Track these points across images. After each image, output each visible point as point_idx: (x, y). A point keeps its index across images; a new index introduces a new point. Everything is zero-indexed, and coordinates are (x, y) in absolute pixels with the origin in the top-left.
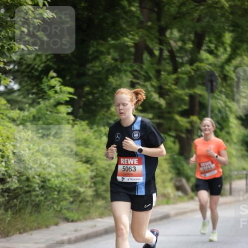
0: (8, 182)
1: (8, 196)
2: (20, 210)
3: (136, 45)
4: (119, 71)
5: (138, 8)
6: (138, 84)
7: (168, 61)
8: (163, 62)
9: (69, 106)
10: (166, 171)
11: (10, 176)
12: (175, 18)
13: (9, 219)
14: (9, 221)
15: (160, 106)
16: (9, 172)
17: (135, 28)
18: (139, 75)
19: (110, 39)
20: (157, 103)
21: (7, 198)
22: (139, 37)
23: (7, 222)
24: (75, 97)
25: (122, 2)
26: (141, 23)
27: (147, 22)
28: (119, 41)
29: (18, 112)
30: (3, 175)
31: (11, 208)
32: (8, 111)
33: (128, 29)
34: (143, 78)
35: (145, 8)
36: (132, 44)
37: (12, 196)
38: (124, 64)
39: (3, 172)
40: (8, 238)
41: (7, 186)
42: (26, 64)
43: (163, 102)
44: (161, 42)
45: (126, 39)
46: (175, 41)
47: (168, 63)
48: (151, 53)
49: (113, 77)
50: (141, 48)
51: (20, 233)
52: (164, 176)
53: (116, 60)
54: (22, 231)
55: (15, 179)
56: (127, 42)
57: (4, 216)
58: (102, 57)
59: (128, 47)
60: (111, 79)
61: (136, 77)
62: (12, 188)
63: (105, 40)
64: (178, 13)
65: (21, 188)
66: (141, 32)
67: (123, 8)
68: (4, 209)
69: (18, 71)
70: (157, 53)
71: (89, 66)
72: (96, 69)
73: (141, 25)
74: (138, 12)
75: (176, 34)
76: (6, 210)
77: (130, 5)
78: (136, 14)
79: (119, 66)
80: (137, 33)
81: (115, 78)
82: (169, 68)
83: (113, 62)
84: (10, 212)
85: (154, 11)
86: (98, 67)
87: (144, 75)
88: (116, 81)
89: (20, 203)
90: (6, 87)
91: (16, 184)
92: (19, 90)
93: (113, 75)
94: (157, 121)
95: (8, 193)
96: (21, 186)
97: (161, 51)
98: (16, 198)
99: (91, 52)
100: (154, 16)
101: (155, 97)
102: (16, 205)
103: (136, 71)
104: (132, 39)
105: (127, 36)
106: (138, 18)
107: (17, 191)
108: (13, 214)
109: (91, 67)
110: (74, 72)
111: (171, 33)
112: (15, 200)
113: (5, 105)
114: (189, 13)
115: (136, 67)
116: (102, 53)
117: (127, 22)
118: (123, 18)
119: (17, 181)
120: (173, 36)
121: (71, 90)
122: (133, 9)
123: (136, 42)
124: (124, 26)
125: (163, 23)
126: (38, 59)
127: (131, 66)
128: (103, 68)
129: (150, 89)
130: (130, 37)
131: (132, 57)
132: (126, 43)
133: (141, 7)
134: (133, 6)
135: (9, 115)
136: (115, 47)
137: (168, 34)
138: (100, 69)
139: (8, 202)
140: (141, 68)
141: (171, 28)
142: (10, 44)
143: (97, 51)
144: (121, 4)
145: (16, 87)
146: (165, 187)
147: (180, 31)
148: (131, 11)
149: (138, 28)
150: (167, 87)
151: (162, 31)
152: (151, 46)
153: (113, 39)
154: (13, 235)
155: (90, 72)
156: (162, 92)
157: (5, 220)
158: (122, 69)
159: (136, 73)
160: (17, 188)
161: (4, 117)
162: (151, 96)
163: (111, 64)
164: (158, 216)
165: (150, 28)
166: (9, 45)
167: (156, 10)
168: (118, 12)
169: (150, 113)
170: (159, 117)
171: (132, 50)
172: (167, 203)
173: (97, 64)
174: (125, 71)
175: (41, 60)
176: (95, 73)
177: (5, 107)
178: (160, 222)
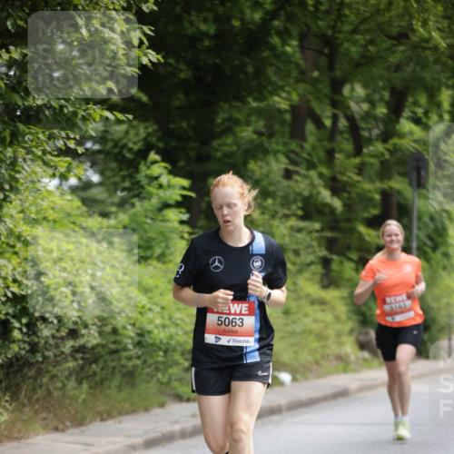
0: (83, 335)
1: (82, 359)
2: (102, 381)
3: (294, 110)
4: (266, 152)
5: (297, 49)
6: (297, 173)
7: (346, 136)
8: (339, 137)
9: (183, 210)
10: (343, 317)
11: (86, 326)
12: (358, 65)
13: (83, 396)
14: (84, 400)
15: (333, 210)
16: (84, 318)
17: (291, 81)
18: (298, 160)
19: (250, 100)
20: (328, 205)
21: (81, 362)
22: (299, 95)
23: (80, 401)
24: (193, 195)
25: (270, 39)
26: (302, 72)
27: (312, 71)
28: (266, 103)
29: (100, 219)
30: (75, 323)
31: (87, 377)
32: (82, 219)
33: (280, 83)
34: (305, 164)
35: (309, 49)
36: (287, 107)
37: (88, 358)
38: (274, 140)
39: (74, 319)
40: (83, 428)
41: (81, 341)
42: (113, 140)
43: (337, 204)
44: (335, 104)
45: (277, 99)
46: (357, 103)
47: (347, 140)
48: (318, 123)
49: (255, 162)
50: (301, 114)
51: (102, 420)
52: (339, 326)
53: (260, 134)
54: (105, 416)
55: (94, 331)
56: (279, 103)
57: (76, 392)
58: (238, 129)
59: (280, 112)
60: (252, 165)
61: (293, 162)
62: (89, 345)
63: (242, 100)
64: (363, 56)
65: (103, 346)
66: (302, 87)
67: (273, 48)
68: (76, 379)
69: (99, 152)
70: (328, 123)
71: (215, 143)
72: (226, 149)
73: (302, 76)
74: (298, 55)
75: (360, 91)
76: (80, 382)
77: (284, 43)
78: (293, 59)
79: (266, 145)
80: (295, 90)
81: (259, 163)
82: (348, 146)
83: (255, 137)
84: (85, 386)
85: (324, 54)
86: (230, 145)
87: (306, 160)
88: (261, 167)
89: (102, 369)
90: (80, 179)
91: (95, 338)
92: (100, 184)
93: (255, 158)
94: (329, 234)
95: (84, 353)
96: (104, 342)
97: (335, 118)
98: (96, 361)
99: (219, 121)
100: (323, 61)
101: (325, 195)
102: (95, 374)
103: (293, 152)
104: (286, 99)
105: (278, 95)
106: (297, 64)
107: (96, 351)
108: (91, 388)
109: (218, 145)
110: (192, 153)
111: (353, 89)
112: (94, 366)
113: (78, 207)
114: (381, 57)
115: (293, 146)
116: (237, 122)
117: (278, 71)
118: (272, 65)
119: (96, 335)
120: (355, 94)
121: (186, 183)
122: (288, 49)
123: (293, 103)
124: (274, 78)
125: (338, 73)
126: (132, 132)
127: (285, 144)
128: (239, 147)
129: (317, 181)
130: (284, 95)
131: (287, 130)
132: (277, 106)
133: (302, 47)
134: (289, 45)
135: (84, 225)
136: (258, 112)
137: (346, 90)
138: (235, 148)
139: (82, 368)
140: (302, 147)
141: (352, 82)
142: (88, 109)
143: (230, 119)
144: (268, 43)
145: (95, 178)
146: (341, 344)
147: (365, 86)
148: (285, 53)
149: (298, 81)
150: (345, 179)
151: (337, 86)
152: (318, 111)
153: (255, 99)
154: (91, 422)
155: (219, 154)
156: (336, 187)
157: (78, 397)
158: (270, 149)
159: (293, 156)
160: (97, 345)
161: (77, 229)
162: (319, 193)
163: (252, 141)
164: (330, 392)
165: (316, 81)
166: (84, 111)
167: (326, 51)
168: (264, 55)
169: (316, 221)
170: (332, 229)
171: (288, 117)
172: (345, 371)
173: (229, 140)
174: (275, 153)
175: (137, 134)
176: (226, 155)
177: (78, 212)
178: (332, 403)
